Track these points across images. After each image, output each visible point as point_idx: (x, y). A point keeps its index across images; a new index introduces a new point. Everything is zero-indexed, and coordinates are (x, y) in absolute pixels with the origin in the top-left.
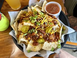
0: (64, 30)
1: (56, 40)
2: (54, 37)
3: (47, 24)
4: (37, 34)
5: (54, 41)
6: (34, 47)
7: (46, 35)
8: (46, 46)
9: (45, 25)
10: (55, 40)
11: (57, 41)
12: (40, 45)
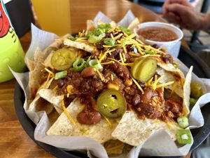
0: (199, 93)
1: (171, 115)
2: (161, 101)
3: (138, 52)
4: (101, 75)
5: (162, 119)
6: (81, 130)
7: (131, 86)
8: (129, 127)
9: (130, 53)
10: (167, 115)
11: (175, 119)
12: (105, 125)
